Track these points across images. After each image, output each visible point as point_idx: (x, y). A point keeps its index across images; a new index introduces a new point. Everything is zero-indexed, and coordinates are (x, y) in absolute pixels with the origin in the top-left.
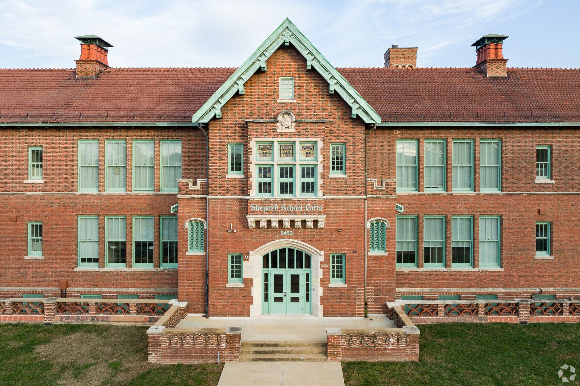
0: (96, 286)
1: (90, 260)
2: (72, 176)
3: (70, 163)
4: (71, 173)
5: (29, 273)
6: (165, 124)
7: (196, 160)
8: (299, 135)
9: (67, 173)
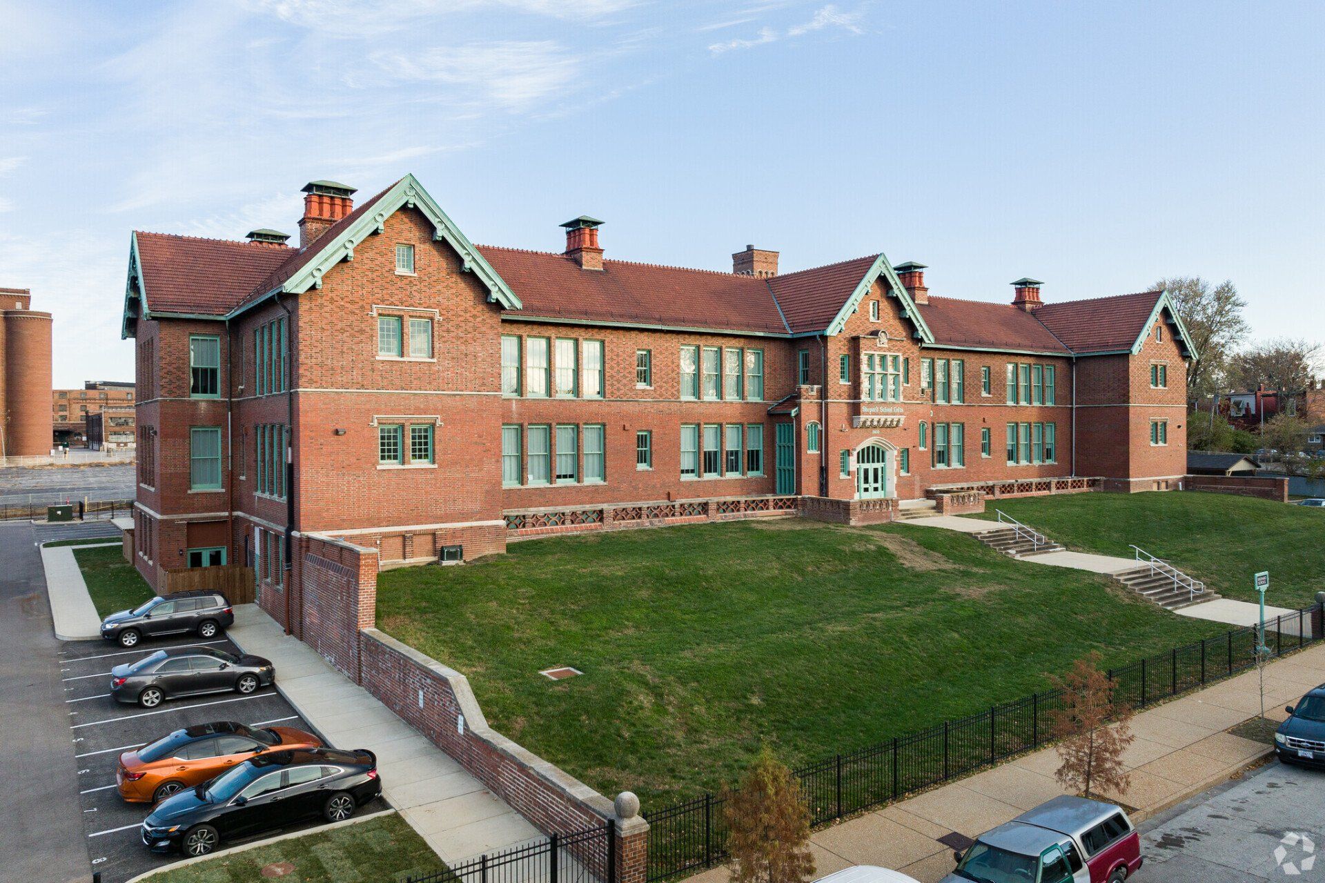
0: (699, 496)
1: (687, 471)
2: (678, 383)
3: (676, 368)
4: (676, 380)
5: (640, 486)
6: (761, 334)
7: (775, 370)
8: (889, 350)
9: (673, 379)
